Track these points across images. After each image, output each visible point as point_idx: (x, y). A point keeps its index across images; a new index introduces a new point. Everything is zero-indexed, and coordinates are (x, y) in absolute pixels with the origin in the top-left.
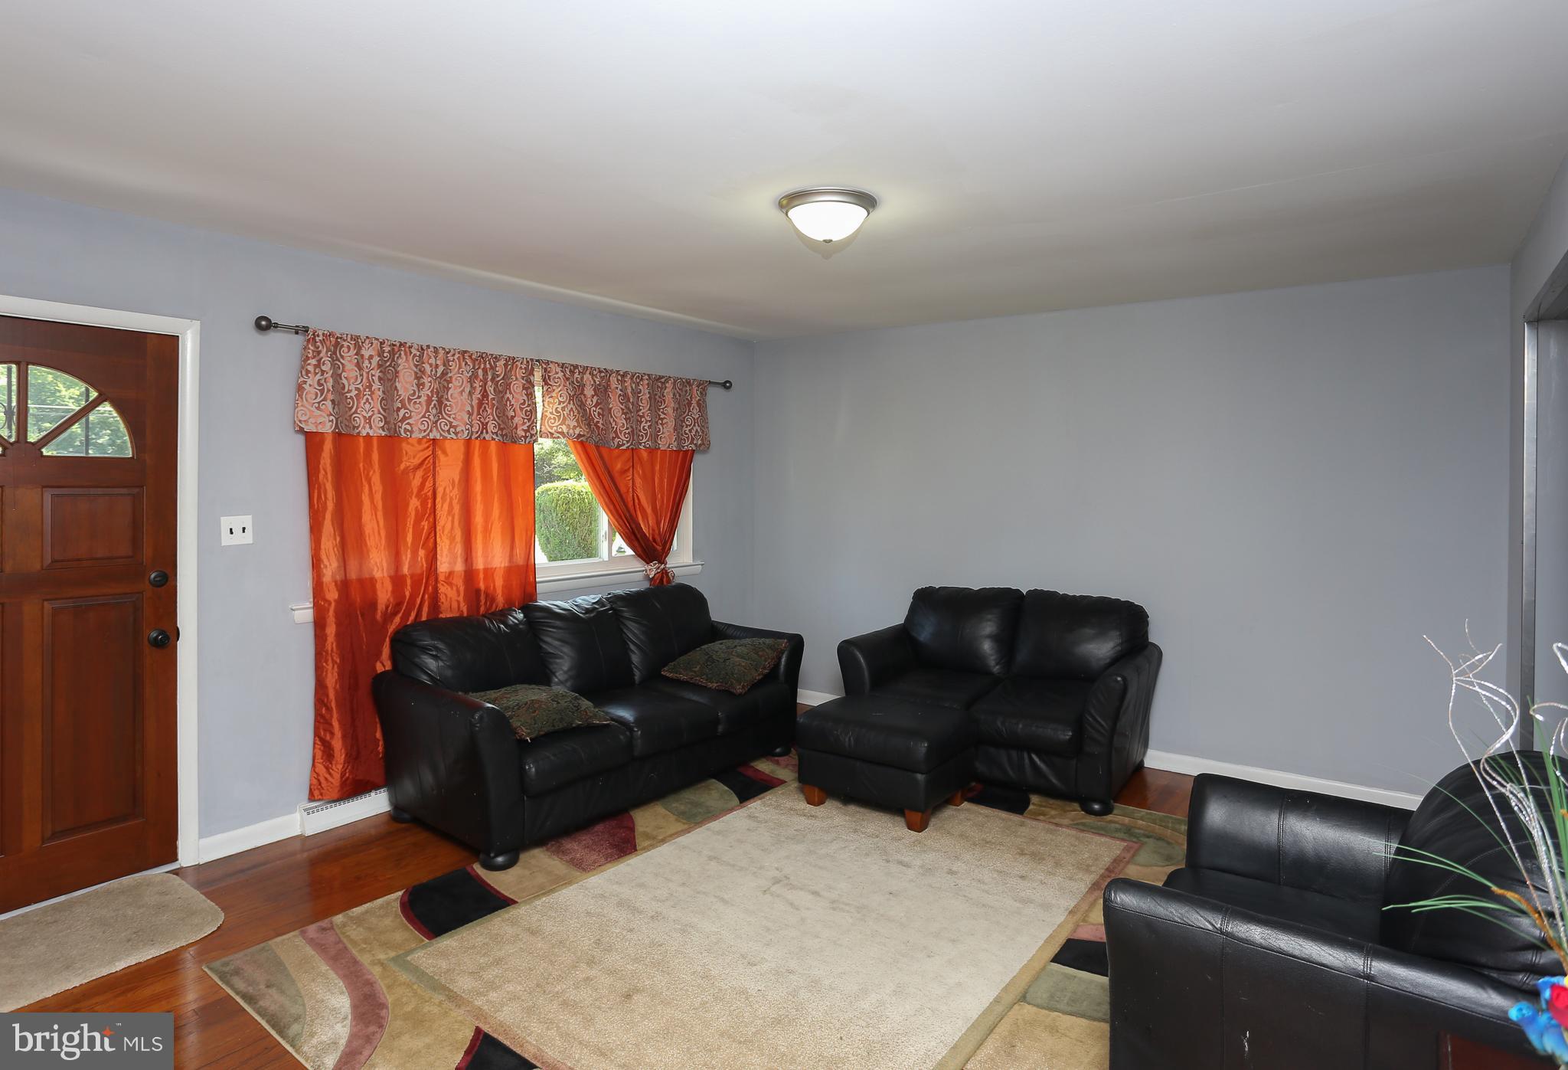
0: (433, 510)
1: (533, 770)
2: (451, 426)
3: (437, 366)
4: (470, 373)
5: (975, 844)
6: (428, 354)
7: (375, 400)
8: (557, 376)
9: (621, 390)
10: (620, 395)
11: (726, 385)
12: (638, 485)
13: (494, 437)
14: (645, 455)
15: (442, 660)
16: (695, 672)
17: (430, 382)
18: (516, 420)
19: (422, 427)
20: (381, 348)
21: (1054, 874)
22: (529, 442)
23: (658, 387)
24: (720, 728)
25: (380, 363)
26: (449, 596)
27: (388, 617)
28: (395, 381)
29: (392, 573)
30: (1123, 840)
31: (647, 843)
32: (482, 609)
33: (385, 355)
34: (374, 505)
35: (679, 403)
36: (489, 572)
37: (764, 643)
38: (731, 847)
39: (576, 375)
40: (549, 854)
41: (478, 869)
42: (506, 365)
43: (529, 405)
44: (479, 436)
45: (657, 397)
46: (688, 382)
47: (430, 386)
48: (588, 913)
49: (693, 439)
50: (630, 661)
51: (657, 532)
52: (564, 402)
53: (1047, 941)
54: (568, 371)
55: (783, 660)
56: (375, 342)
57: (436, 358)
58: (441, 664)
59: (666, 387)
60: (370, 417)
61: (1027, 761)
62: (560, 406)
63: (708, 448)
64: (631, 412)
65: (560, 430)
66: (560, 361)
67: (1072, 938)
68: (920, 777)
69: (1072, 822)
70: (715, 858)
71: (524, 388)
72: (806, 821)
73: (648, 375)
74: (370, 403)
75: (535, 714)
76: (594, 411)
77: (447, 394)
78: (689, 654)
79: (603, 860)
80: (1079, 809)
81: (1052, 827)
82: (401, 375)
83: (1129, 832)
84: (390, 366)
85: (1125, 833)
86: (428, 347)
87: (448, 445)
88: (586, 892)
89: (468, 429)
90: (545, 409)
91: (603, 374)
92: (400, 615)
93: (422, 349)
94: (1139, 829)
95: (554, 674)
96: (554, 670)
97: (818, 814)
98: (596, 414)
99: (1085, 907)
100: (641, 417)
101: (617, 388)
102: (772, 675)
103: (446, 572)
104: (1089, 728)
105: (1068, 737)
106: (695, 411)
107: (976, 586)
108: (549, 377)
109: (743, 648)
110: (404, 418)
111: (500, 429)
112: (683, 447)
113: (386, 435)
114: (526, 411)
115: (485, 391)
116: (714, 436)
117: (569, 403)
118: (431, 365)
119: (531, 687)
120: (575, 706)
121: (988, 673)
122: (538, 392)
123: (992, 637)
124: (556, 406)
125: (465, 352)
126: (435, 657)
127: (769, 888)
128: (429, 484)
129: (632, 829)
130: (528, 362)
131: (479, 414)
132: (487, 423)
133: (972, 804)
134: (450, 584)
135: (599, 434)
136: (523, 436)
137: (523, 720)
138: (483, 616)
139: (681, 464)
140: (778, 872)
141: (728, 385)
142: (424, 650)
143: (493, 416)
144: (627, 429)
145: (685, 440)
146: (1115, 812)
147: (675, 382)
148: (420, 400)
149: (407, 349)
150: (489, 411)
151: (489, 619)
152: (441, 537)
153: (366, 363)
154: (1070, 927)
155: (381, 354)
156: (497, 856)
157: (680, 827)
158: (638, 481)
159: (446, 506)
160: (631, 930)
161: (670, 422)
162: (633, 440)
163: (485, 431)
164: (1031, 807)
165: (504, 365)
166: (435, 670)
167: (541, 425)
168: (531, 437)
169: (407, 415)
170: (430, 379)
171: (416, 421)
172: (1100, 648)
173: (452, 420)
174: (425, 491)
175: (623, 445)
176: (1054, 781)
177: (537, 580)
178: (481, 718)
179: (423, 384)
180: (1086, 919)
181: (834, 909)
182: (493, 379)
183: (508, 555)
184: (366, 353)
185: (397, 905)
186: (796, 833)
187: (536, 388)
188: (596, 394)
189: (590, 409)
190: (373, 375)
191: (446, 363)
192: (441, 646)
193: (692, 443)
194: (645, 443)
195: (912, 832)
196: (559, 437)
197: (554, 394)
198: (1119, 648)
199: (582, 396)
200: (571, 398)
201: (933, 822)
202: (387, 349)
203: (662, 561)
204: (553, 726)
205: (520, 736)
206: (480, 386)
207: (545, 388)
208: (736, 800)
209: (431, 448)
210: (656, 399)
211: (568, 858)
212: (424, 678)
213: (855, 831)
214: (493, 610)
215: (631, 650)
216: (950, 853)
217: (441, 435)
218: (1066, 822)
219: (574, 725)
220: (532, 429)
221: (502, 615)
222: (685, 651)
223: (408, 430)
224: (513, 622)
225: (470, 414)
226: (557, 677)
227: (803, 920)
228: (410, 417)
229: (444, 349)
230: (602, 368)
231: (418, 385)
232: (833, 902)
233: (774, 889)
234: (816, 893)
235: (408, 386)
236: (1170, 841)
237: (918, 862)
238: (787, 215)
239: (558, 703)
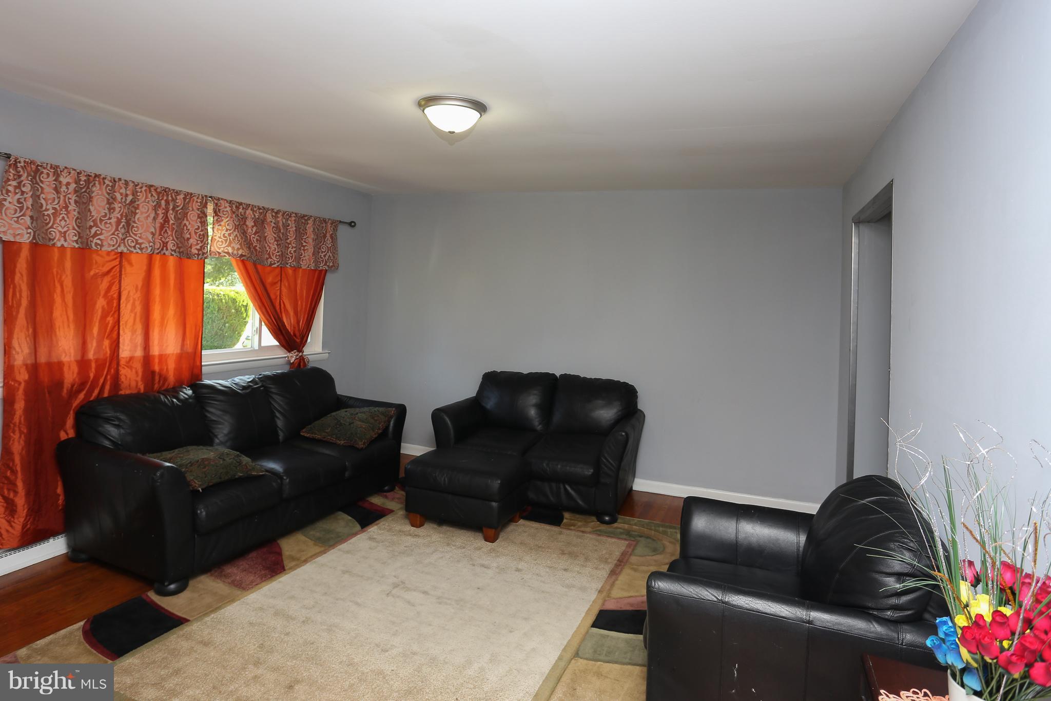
0: (117, 309)
1: (204, 513)
2: (137, 243)
3: (127, 195)
4: (155, 203)
5: (531, 549)
6: (119, 185)
7: (71, 219)
8: (225, 210)
9: (274, 223)
10: (274, 227)
11: (352, 224)
12: (284, 293)
13: (173, 253)
14: (290, 272)
15: (123, 428)
16: (327, 432)
17: (120, 207)
18: (191, 241)
19: (112, 243)
20: (78, 177)
21: (586, 566)
22: (201, 259)
23: (303, 223)
24: (347, 474)
25: (77, 189)
26: (128, 377)
27: (73, 393)
28: (89, 204)
29: (79, 358)
30: (625, 539)
31: (293, 564)
32: (156, 386)
33: (81, 183)
34: (65, 303)
35: (317, 235)
36: (162, 358)
37: (378, 411)
38: (359, 562)
39: (241, 210)
40: (213, 578)
41: (153, 596)
42: (185, 199)
43: (202, 231)
44: (160, 252)
45: (301, 230)
46: (325, 221)
47: (120, 211)
48: (251, 624)
49: (326, 262)
50: (276, 426)
51: (297, 329)
52: (230, 230)
53: (587, 613)
54: (234, 206)
55: (392, 423)
56: (72, 172)
57: (126, 188)
58: (122, 431)
59: (308, 223)
60: (65, 232)
61: (562, 490)
62: (227, 233)
63: (337, 269)
64: (282, 240)
65: (226, 251)
66: (229, 199)
67: (602, 609)
68: (494, 504)
69: (592, 530)
70: (347, 572)
71: (199, 217)
72: (412, 539)
73: (296, 214)
74: (65, 221)
75: (206, 469)
76: (253, 238)
77: (134, 217)
78: (322, 419)
79: (258, 580)
80: (596, 521)
81: (581, 534)
82: (95, 200)
83: (628, 534)
84: (85, 192)
85: (626, 535)
86: (120, 179)
87: (133, 258)
88: (248, 607)
89: (151, 246)
90: (215, 234)
91: (261, 211)
92: (84, 392)
93: (115, 181)
94: (635, 532)
95: (216, 436)
96: (216, 434)
97: (421, 534)
98: (255, 240)
99: (608, 587)
100: (289, 244)
101: (271, 222)
102: (384, 434)
103: (127, 358)
104: (603, 466)
105: (590, 473)
106: (328, 242)
107: (525, 371)
108: (219, 210)
109: (363, 415)
110: (96, 235)
111: (178, 247)
112: (319, 267)
113: (79, 248)
114: (200, 235)
115: (167, 217)
116: (341, 260)
117: (235, 231)
118: (121, 194)
119: (199, 448)
120: (238, 462)
121: (534, 430)
122: (210, 219)
123: (536, 406)
124: (224, 232)
125: (152, 186)
126: (117, 426)
127: (390, 592)
128: (115, 288)
129: (279, 553)
130: (203, 197)
131: (160, 234)
132: (167, 242)
133: (526, 521)
134: (131, 368)
135: (256, 255)
136: (196, 254)
137: (195, 475)
138: (159, 392)
139: (317, 281)
140: (395, 579)
141: (353, 224)
142: (108, 420)
143: (173, 237)
144: (278, 252)
145: (320, 262)
146: (619, 521)
147: (315, 220)
148: (110, 221)
149: (101, 180)
150: (170, 233)
151: (163, 394)
152: (124, 330)
153: (64, 188)
154: (600, 602)
155: (77, 182)
156: (170, 584)
157: (317, 549)
158: (284, 290)
159: (129, 306)
160: (287, 634)
161: (310, 249)
162: (282, 261)
163: (165, 248)
164: (565, 521)
165: (183, 198)
166: (117, 436)
167: (211, 246)
168: (203, 255)
169: (98, 232)
170: (120, 205)
171: (107, 238)
172: (606, 413)
173: (137, 238)
174: (111, 293)
175: (275, 264)
176: (581, 502)
177: (202, 364)
178: (162, 476)
179: (114, 209)
180: (610, 595)
181: (440, 603)
182: (173, 209)
183: (180, 344)
184: (64, 180)
185: (80, 633)
186: (405, 549)
187: (208, 217)
188: (255, 225)
189: (250, 236)
190: (69, 199)
191: (134, 193)
192: (123, 417)
193: (325, 264)
194: (291, 263)
195: (488, 543)
196: (225, 256)
197: (222, 223)
198: (620, 413)
199: (245, 226)
200: (236, 227)
201: (502, 535)
202: (83, 178)
203: (300, 350)
204: (220, 478)
205: (193, 488)
206: (162, 213)
207: (216, 218)
208: (358, 527)
209: (118, 260)
210: (300, 231)
211: (229, 581)
212: (107, 443)
213: (448, 545)
214: (165, 387)
215: (277, 417)
216: (515, 556)
217: (128, 250)
218: (588, 529)
219: (237, 477)
220: (204, 248)
221: (174, 391)
222: (317, 418)
223: (99, 244)
224: (184, 397)
225: (153, 234)
226: (218, 439)
227: (418, 613)
228: (101, 234)
229: (133, 182)
230: (261, 205)
231: (109, 209)
232: (439, 598)
233: (394, 591)
234: (425, 593)
235: (101, 209)
236: (655, 539)
237: (495, 565)
238: (423, 111)
239: (224, 460)
